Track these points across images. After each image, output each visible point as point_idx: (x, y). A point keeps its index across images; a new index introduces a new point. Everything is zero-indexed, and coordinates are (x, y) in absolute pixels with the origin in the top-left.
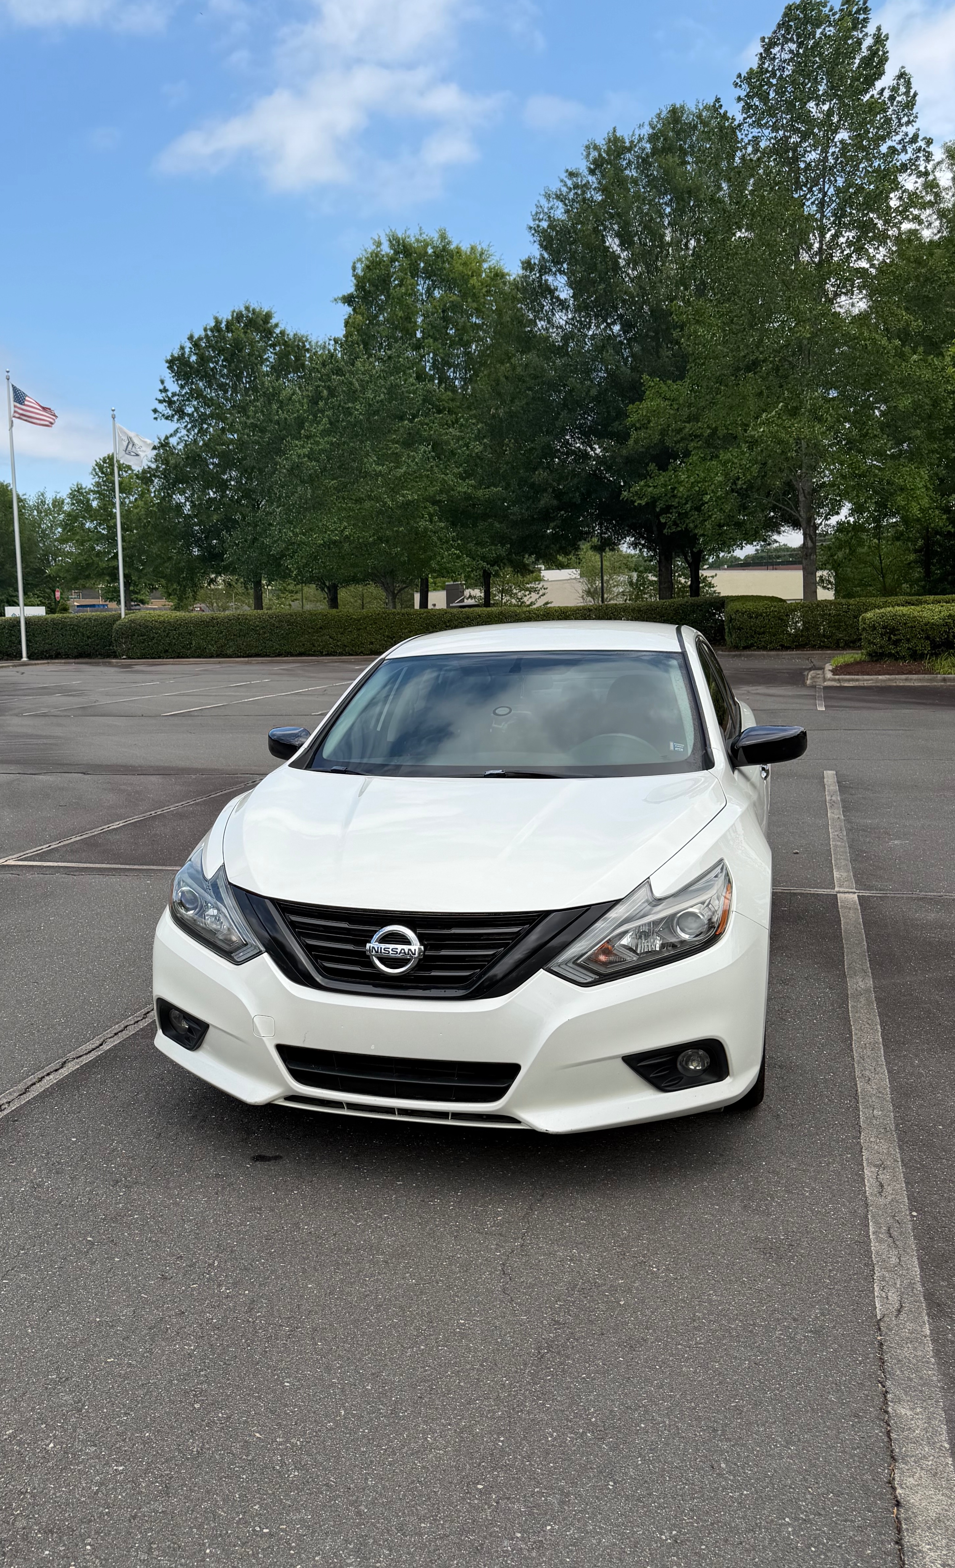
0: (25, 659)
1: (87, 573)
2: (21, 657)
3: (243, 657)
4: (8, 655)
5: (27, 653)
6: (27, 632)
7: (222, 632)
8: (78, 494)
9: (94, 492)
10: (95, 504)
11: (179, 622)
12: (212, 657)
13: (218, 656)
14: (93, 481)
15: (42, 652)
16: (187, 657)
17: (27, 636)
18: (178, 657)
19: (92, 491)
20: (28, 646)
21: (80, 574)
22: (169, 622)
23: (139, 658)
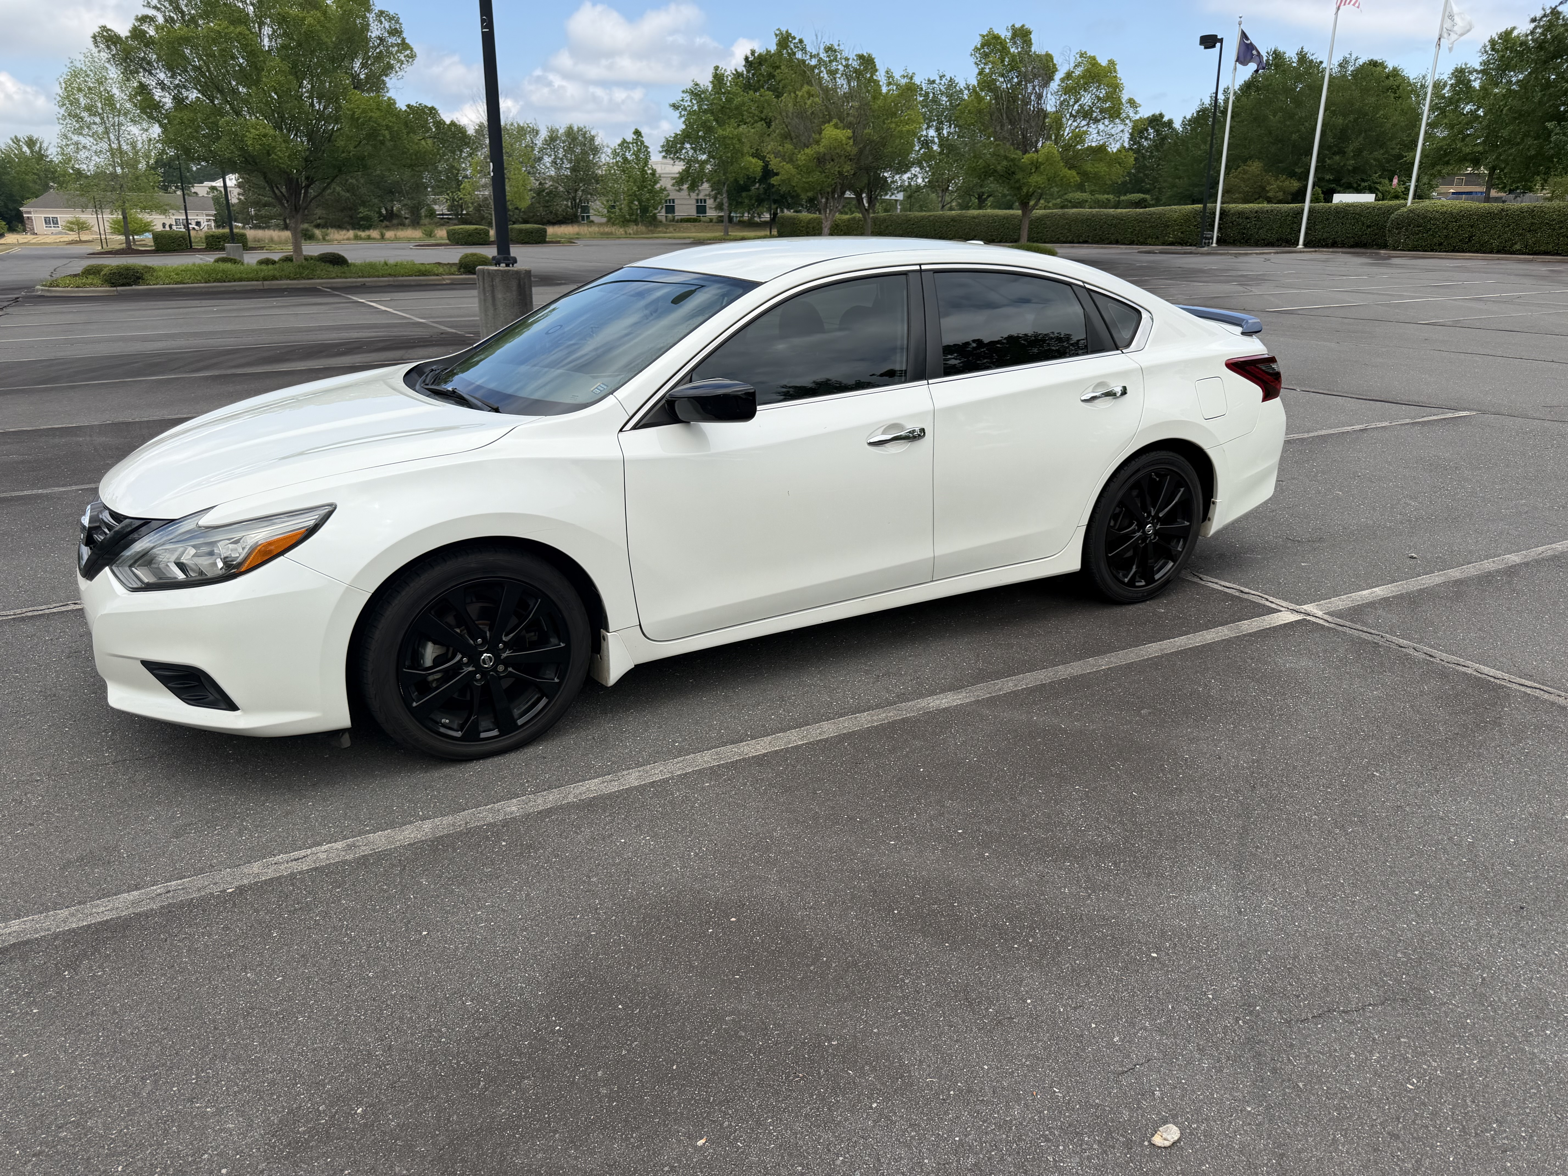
0: (1300, 246)
1: (1447, 159)
2: (1298, 245)
3: (1529, 254)
4: (1287, 242)
5: (1305, 241)
6: (1308, 219)
7: (1509, 226)
8: (1460, 75)
9: (1478, 72)
10: (1476, 85)
11: (1463, 213)
12: (1491, 252)
13: (1498, 252)
14: (1480, 60)
15: (1319, 241)
16: (1463, 251)
17: (1308, 223)
18: (1453, 251)
19: (1476, 71)
20: (1306, 234)
21: (1440, 159)
22: (1451, 213)
23: (1409, 250)
